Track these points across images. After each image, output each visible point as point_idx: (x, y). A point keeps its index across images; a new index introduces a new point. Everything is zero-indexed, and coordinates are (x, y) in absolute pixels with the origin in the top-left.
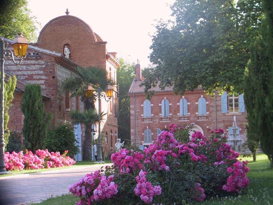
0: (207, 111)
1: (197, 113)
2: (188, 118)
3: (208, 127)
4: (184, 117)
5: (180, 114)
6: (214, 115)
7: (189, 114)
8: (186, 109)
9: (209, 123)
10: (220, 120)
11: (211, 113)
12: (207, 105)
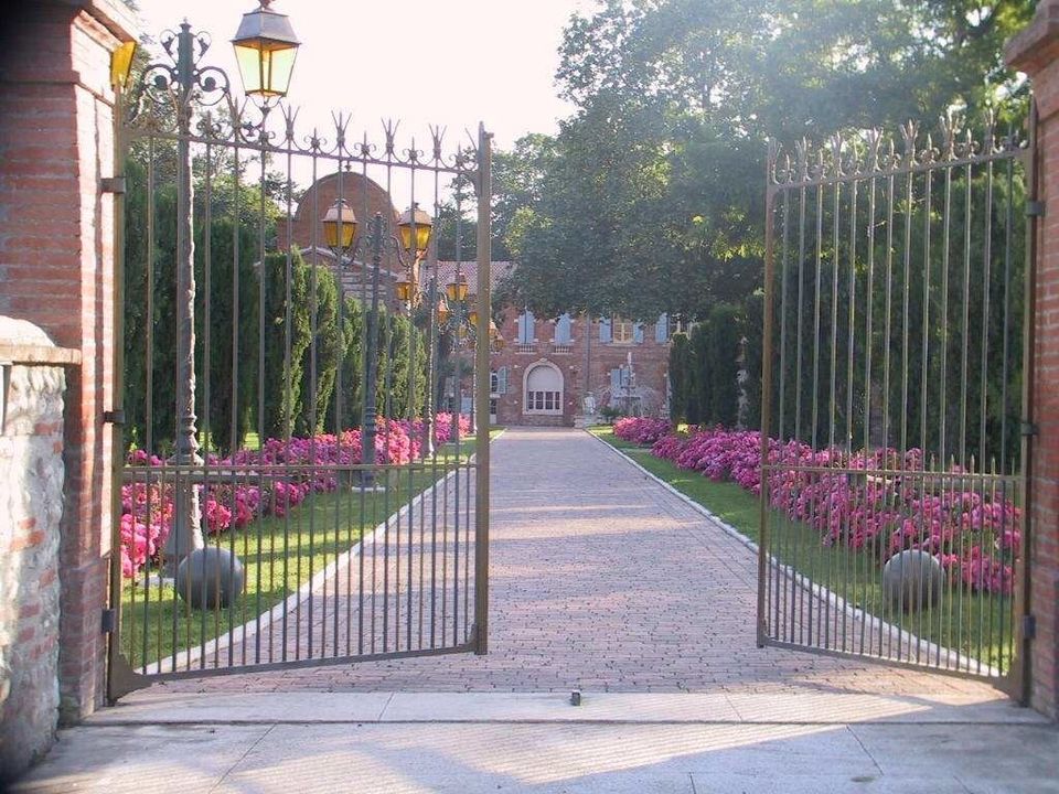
0: (572, 337)
1: (552, 340)
2: (535, 349)
3: (571, 367)
4: (526, 346)
5: (519, 341)
6: (584, 344)
7: (536, 340)
8: (531, 332)
9: (574, 361)
10: (597, 356)
11: (579, 340)
12: (572, 325)
